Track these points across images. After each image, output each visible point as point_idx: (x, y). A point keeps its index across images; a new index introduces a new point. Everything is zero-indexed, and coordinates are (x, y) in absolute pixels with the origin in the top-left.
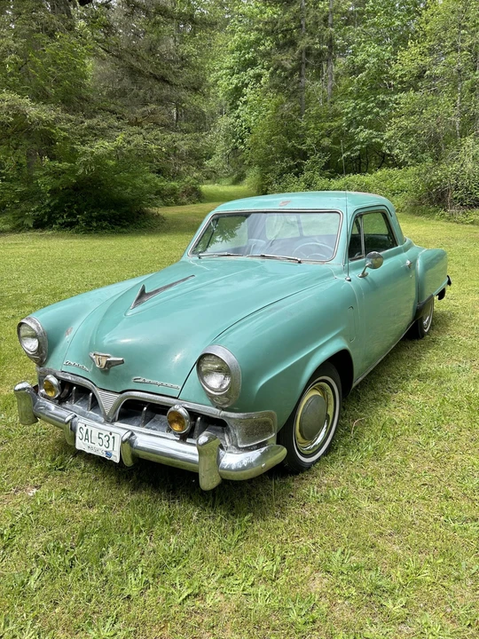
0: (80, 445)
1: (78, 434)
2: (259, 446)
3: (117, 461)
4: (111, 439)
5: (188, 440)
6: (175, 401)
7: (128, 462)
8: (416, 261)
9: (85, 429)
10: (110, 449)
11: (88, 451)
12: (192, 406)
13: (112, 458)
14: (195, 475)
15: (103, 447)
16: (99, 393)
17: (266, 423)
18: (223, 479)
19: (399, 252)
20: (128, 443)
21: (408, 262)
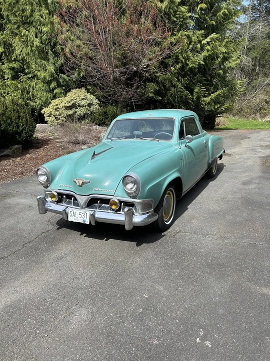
0: (70, 219)
1: (69, 214)
2: (147, 213)
3: (88, 223)
4: (85, 215)
5: (119, 212)
6: (112, 197)
7: (93, 224)
8: (208, 141)
9: (73, 212)
10: (85, 219)
11: (74, 221)
12: (120, 198)
13: (86, 223)
14: (124, 226)
15: (82, 218)
16: (77, 197)
17: (150, 204)
18: (134, 226)
19: (200, 137)
20: (93, 216)
21: (205, 141)
